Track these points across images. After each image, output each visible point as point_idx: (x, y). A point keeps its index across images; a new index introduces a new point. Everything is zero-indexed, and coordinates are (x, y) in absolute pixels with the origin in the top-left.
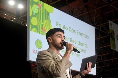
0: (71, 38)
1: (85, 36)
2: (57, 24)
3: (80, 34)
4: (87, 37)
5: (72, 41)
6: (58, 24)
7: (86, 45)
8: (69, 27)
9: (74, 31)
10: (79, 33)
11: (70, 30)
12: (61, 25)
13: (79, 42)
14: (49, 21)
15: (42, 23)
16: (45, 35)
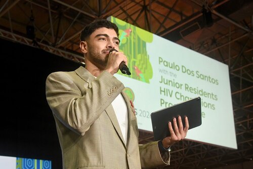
0: (186, 84)
1: (211, 80)
2: (161, 60)
3: (202, 77)
4: (215, 82)
5: (189, 89)
6: (162, 62)
7: (214, 96)
8: (183, 66)
9: (191, 73)
10: (201, 75)
11: (184, 71)
12: (167, 63)
13: (202, 92)
14: (145, 57)
15: (133, 60)
16: (139, 80)
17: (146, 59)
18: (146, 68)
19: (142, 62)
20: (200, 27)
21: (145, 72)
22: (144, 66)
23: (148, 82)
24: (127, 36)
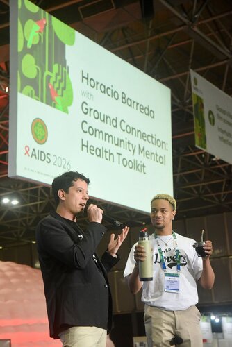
14: (64, 69)
15: (47, 73)
16: (54, 107)
17: (65, 72)
18: (64, 88)
19: (59, 78)
20: (114, 5)
21: (62, 96)
22: (62, 85)
23: (66, 111)
24: (40, 32)
